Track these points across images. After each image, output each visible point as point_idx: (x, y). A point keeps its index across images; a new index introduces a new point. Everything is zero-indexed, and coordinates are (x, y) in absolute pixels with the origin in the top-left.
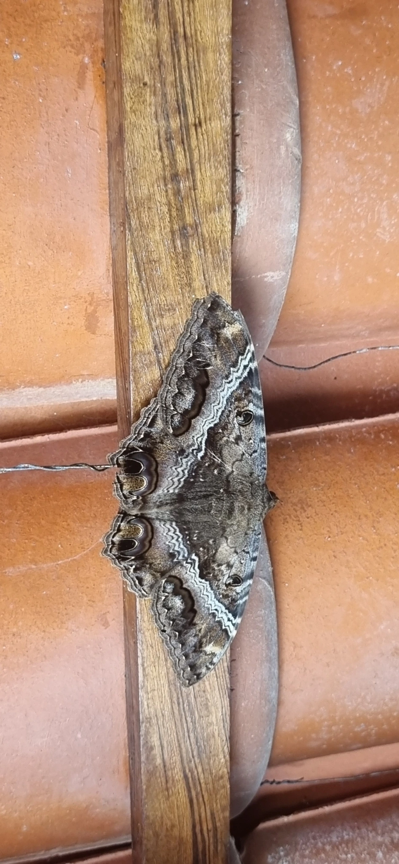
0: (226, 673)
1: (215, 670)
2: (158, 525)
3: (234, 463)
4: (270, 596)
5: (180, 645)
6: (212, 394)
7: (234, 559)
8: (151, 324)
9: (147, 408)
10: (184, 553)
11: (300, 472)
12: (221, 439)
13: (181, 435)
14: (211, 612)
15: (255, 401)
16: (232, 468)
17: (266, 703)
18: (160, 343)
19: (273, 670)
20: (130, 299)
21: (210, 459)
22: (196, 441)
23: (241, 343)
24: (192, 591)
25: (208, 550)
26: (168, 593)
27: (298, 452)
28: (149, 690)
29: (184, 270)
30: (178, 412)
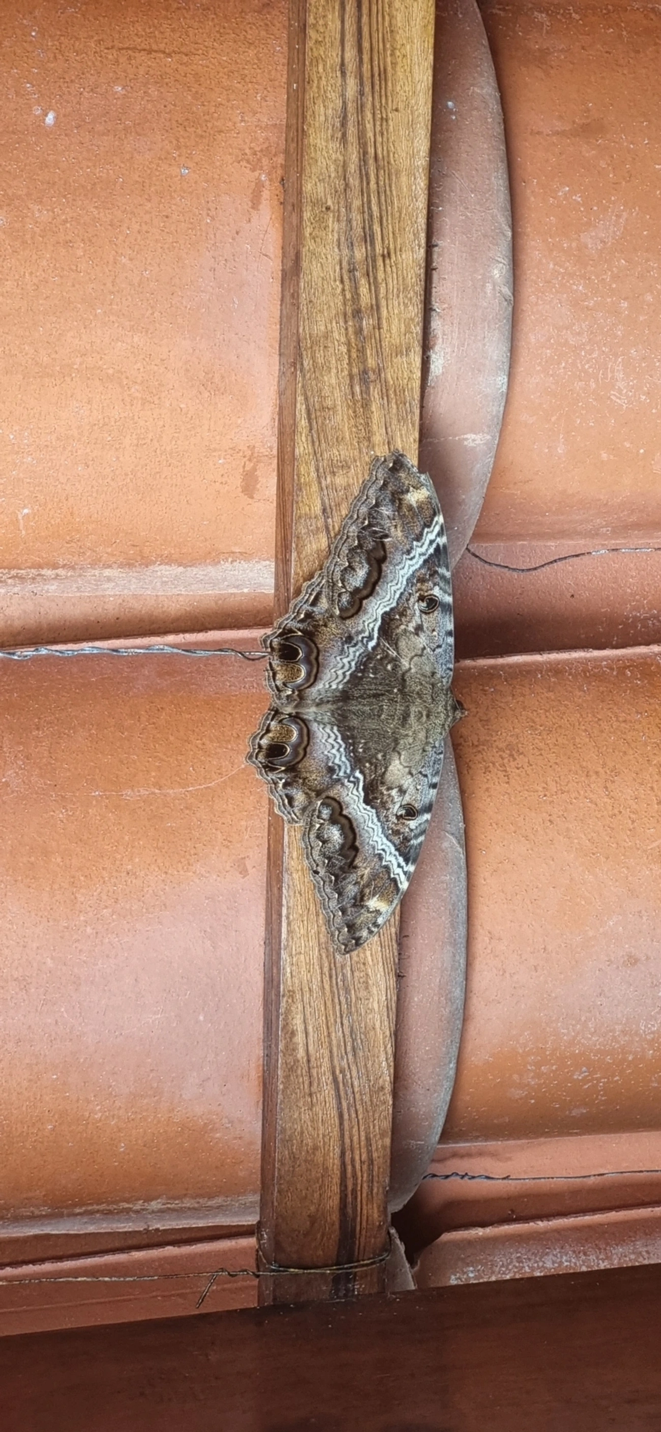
0: (394, 942)
1: (380, 937)
2: (316, 729)
3: (412, 658)
4: (459, 860)
5: (337, 896)
6: (389, 571)
7: (407, 782)
8: (320, 483)
9: (310, 583)
10: (346, 768)
11: (512, 710)
12: (398, 627)
13: (349, 617)
14: (376, 852)
15: (442, 584)
16: (410, 664)
17: (447, 1003)
18: (330, 505)
19: (457, 958)
20: (297, 451)
21: (383, 650)
22: (366, 627)
23: (428, 513)
24: (353, 821)
25: (376, 767)
26: (324, 820)
27: (511, 685)
28: (294, 952)
29: (362, 421)
30: (347, 590)
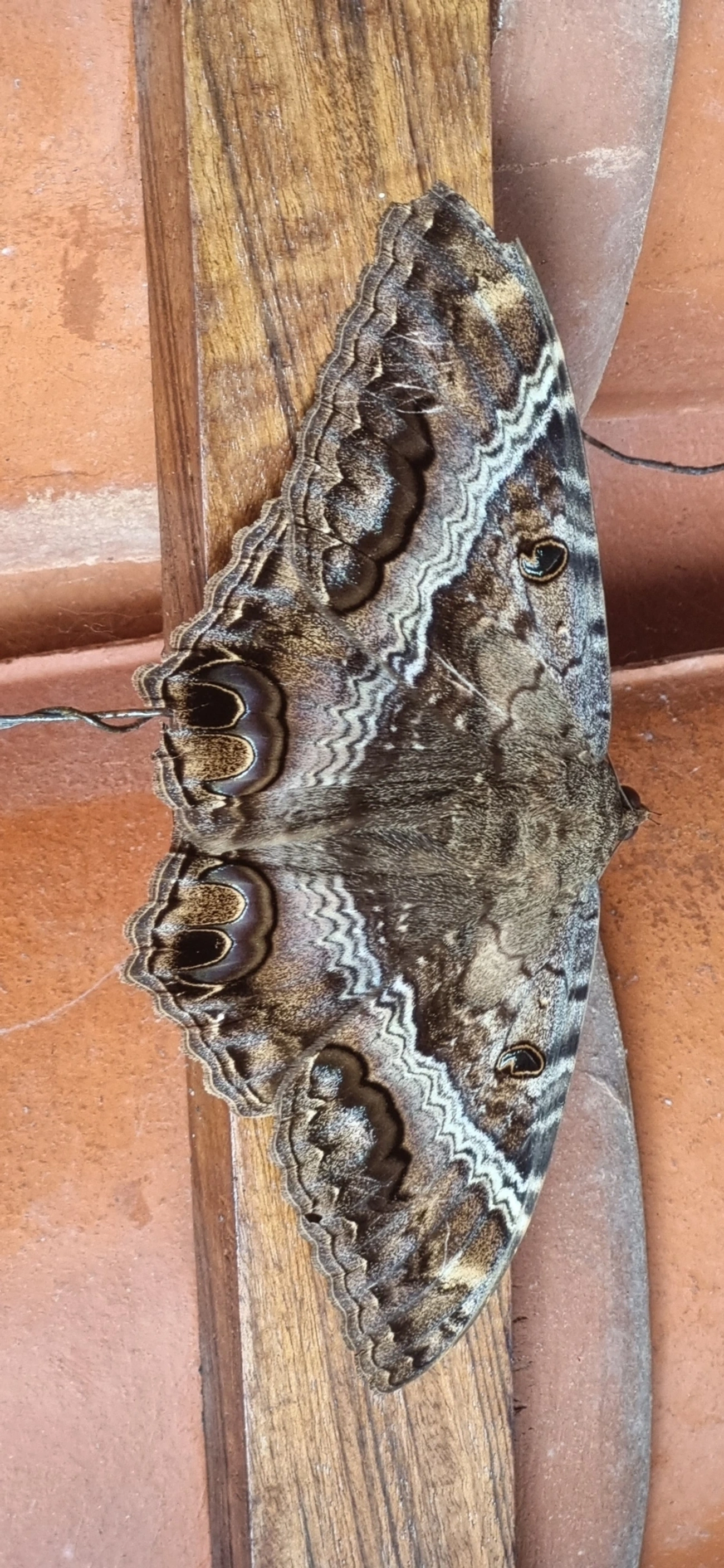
0: (502, 1350)
1: (468, 1341)
2: (292, 887)
3: (513, 696)
4: (621, 1132)
5: (365, 1263)
6: (443, 487)
7: (518, 992)
8: (257, 279)
9: (250, 530)
10: (371, 972)
11: (697, 778)
12: (473, 623)
13: (354, 609)
14: (452, 1158)
15: (572, 510)
16: (509, 710)
17: (618, 1451)
18: (287, 335)
19: (635, 1351)
20: (195, 204)
21: (442, 682)
22: (398, 628)
23: (525, 338)
24: (395, 1094)
25: (442, 965)
26: (325, 1099)
27: (688, 722)
28: (274, 1401)
29: (351, 116)
30: (344, 543)
